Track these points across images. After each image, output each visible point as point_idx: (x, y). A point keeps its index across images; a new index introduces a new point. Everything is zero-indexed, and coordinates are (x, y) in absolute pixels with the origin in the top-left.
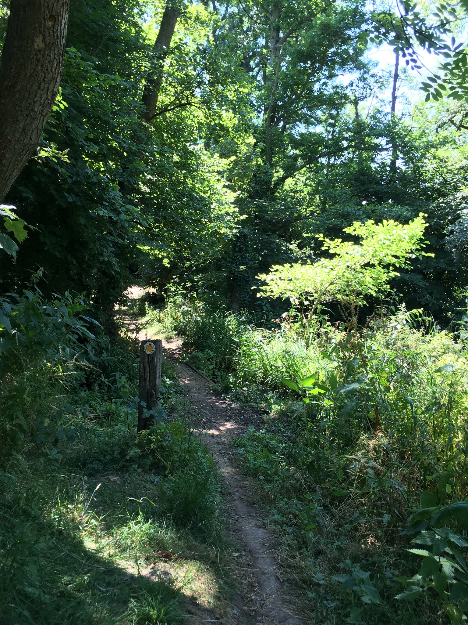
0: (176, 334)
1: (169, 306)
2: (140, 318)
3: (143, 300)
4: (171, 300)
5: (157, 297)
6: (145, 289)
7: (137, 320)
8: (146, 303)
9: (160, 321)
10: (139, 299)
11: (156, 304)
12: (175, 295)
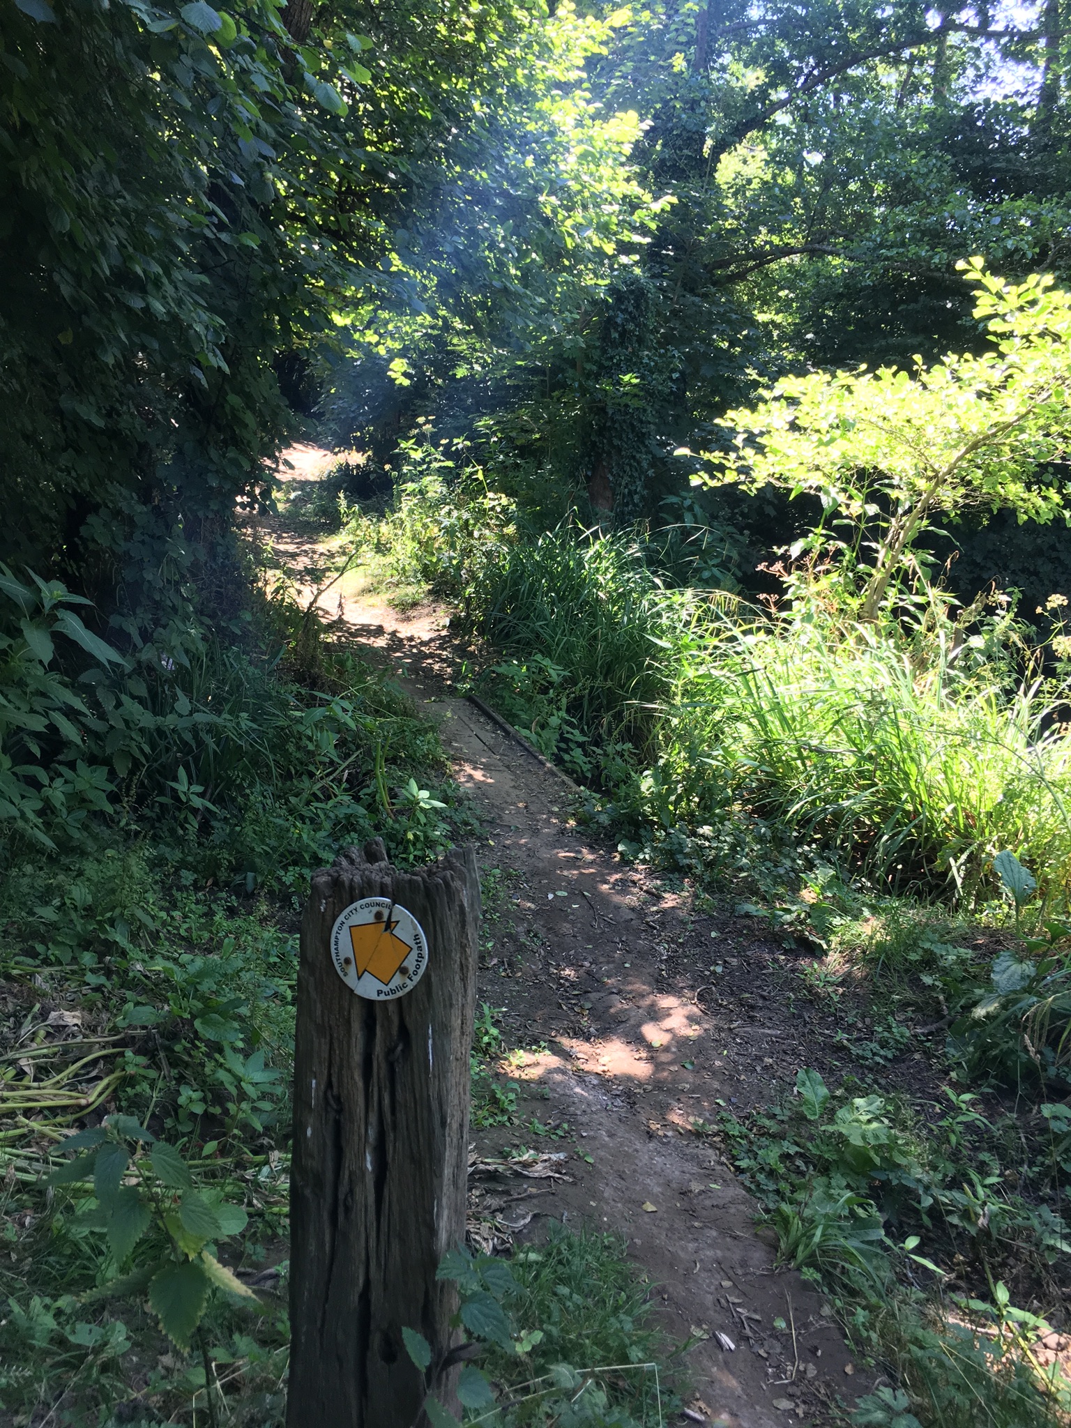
0: (430, 592)
1: (407, 504)
2: (322, 536)
3: (330, 486)
4: (410, 486)
5: (372, 477)
6: (336, 454)
7: (314, 542)
8: (341, 495)
9: (381, 548)
10: (321, 483)
11: (368, 498)
12: (421, 472)
